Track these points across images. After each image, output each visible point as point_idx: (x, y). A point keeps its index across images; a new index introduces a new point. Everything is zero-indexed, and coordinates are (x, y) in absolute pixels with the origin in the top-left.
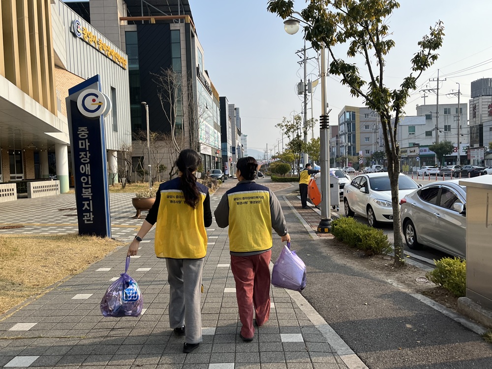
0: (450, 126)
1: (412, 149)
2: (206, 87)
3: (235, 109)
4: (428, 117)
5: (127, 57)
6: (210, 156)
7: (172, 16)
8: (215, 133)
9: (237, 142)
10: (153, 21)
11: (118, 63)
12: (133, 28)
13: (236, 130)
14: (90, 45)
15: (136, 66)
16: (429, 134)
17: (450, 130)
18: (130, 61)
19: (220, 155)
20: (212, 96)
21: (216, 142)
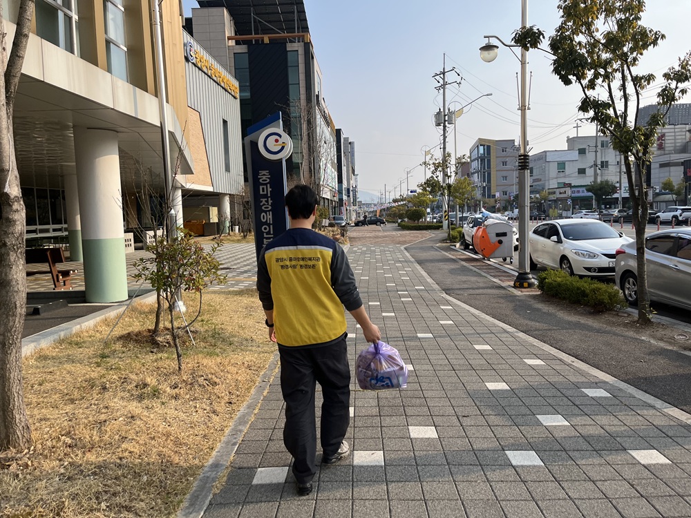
0: (607, 162)
1: (562, 190)
2: (325, 118)
3: (350, 143)
4: (582, 152)
5: (238, 83)
6: (328, 199)
7: (286, 34)
8: (332, 172)
9: (351, 182)
10: (266, 40)
11: (230, 91)
12: (243, 49)
13: (350, 169)
14: (202, 71)
15: (247, 94)
16: (582, 171)
17: (607, 166)
18: (242, 89)
19: (336, 199)
20: (329, 129)
21: (334, 184)
